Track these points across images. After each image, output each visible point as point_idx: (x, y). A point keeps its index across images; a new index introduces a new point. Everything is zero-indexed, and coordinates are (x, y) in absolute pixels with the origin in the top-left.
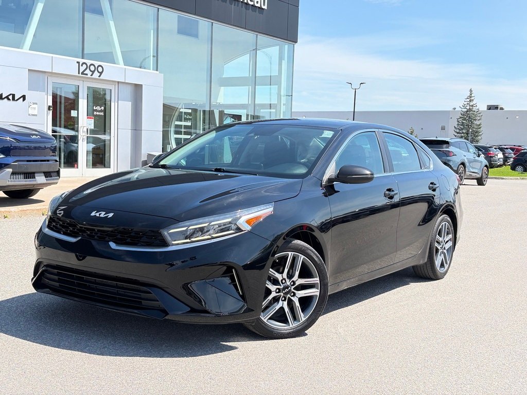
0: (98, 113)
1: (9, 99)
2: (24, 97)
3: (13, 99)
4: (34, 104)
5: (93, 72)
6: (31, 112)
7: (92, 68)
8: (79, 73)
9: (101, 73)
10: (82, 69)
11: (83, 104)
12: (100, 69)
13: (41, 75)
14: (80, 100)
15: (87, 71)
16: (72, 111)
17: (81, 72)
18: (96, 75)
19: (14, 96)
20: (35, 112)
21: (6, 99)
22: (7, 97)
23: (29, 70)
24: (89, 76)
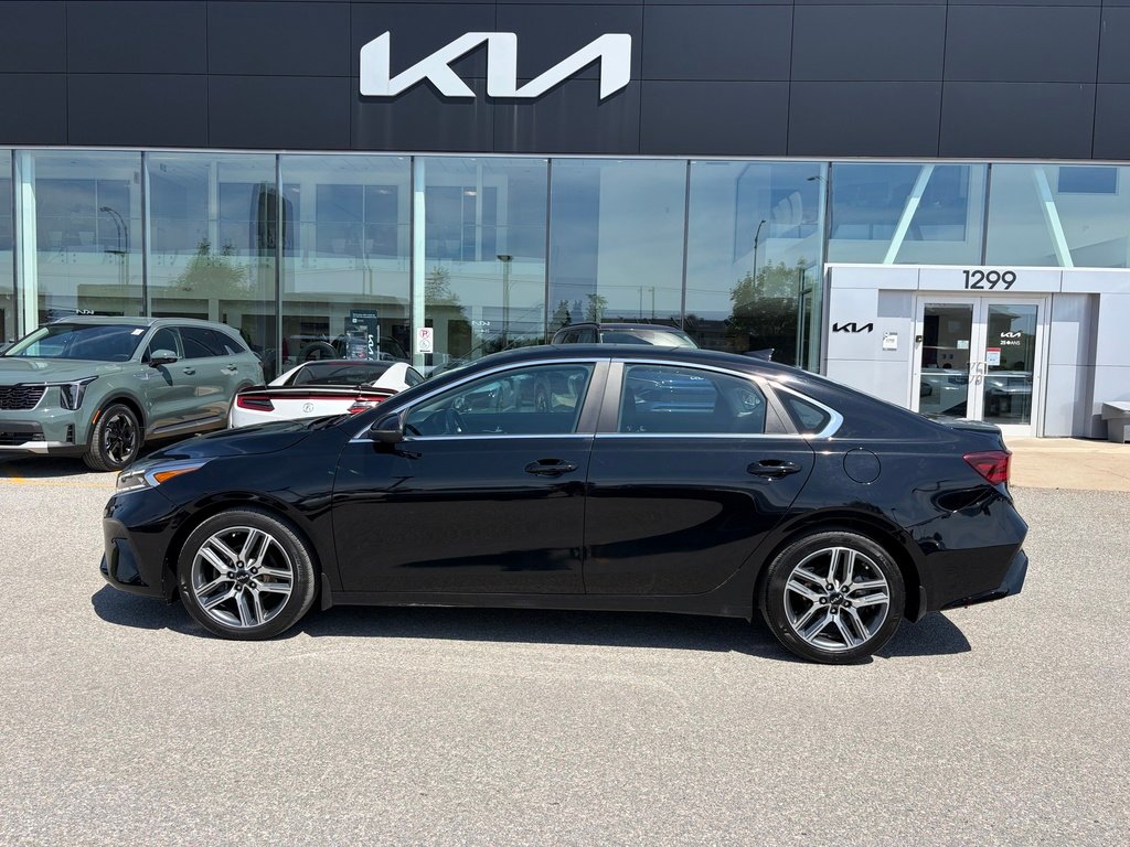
0: (1008, 343)
1: (847, 330)
2: (870, 327)
3: (854, 330)
4: (891, 334)
5: (994, 283)
6: (887, 345)
7: (993, 277)
8: (967, 287)
9: (1010, 283)
10: (972, 281)
11: (980, 330)
12: (1009, 278)
13: (905, 296)
14: (973, 325)
15: (984, 283)
16: (959, 342)
17: (970, 285)
18: (1001, 286)
19: (854, 325)
20: (894, 345)
21: (842, 331)
22: (845, 328)
23: (880, 290)
24: (986, 289)
